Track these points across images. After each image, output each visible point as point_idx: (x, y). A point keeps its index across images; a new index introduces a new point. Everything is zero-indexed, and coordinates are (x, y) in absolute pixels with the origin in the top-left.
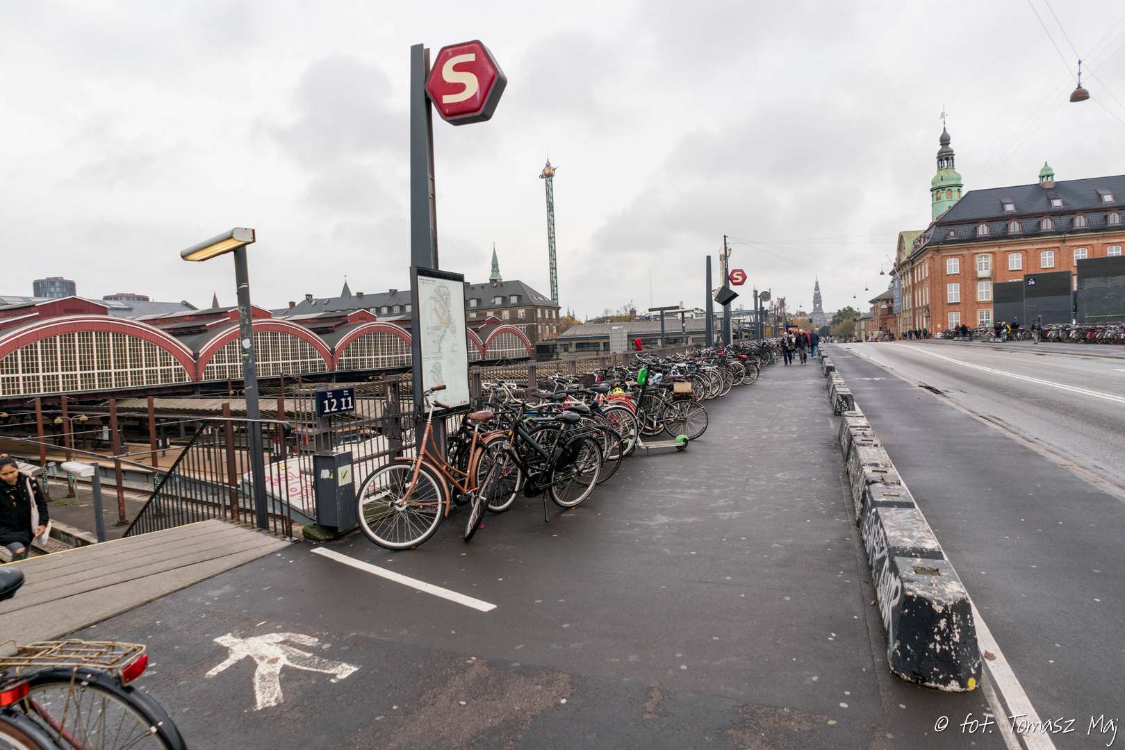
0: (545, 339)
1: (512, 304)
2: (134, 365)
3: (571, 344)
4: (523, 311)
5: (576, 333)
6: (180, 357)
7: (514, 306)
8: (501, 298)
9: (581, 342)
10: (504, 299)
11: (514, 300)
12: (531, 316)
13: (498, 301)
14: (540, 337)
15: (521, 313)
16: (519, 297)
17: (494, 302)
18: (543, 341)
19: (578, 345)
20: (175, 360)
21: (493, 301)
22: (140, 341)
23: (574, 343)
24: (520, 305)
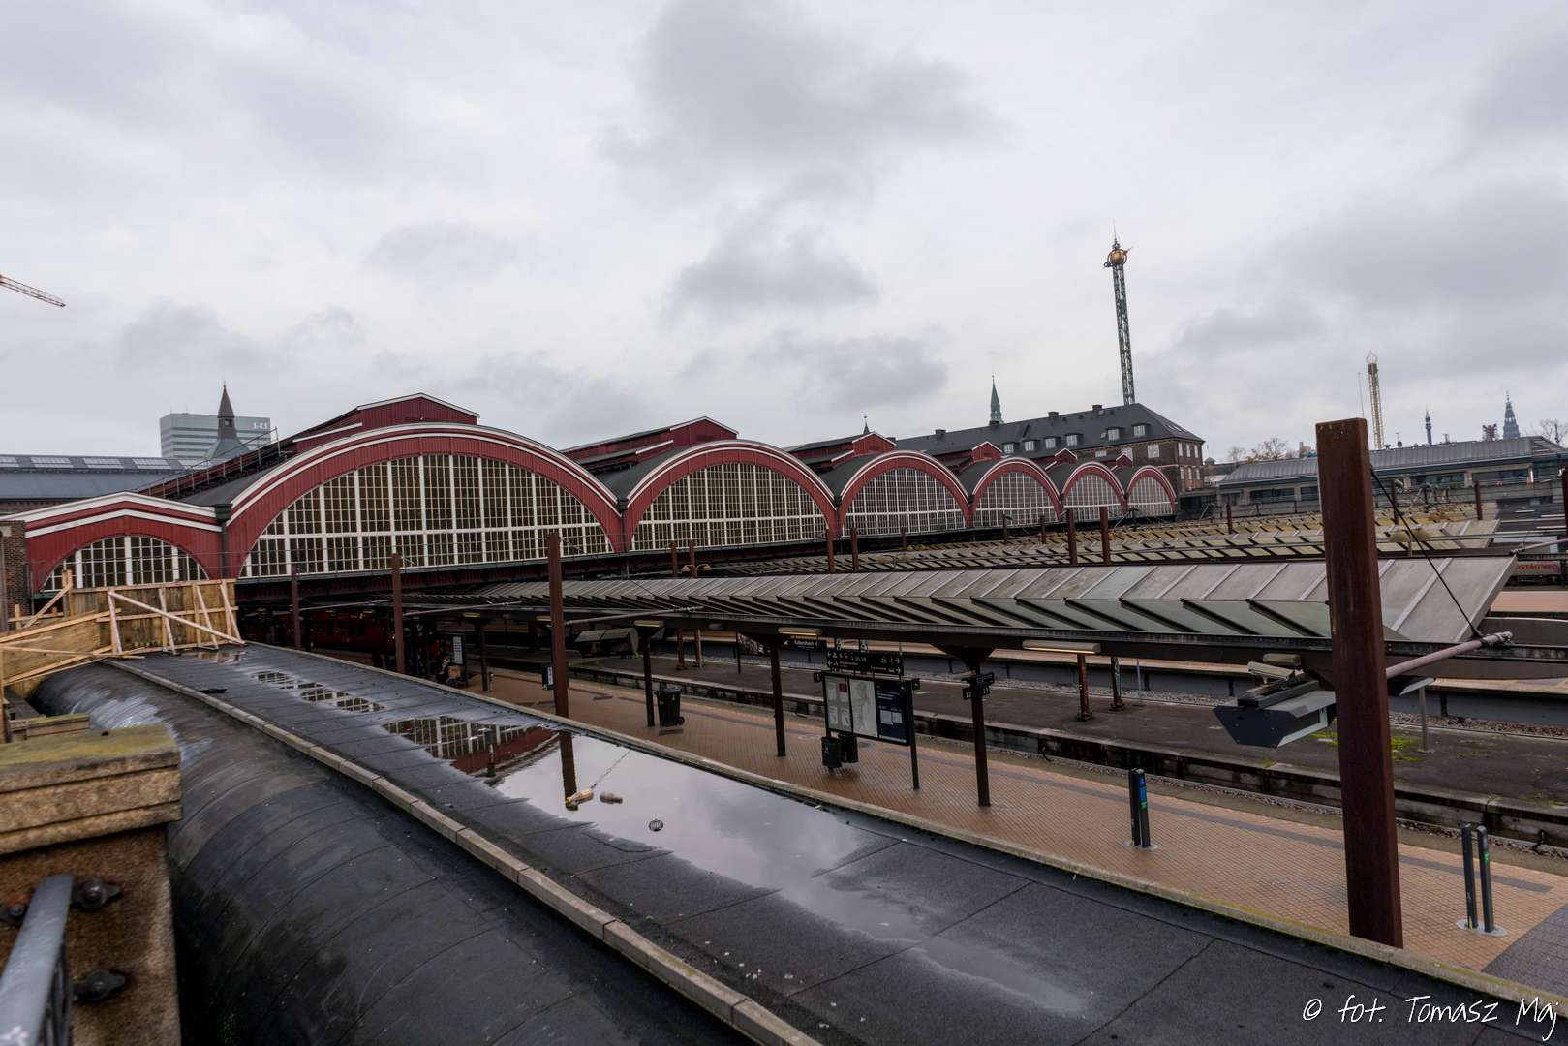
0: (1190, 488)
1: (1137, 438)
2: (520, 520)
3: (1242, 493)
4: (1157, 446)
5: (1249, 476)
6: (596, 508)
7: (1141, 440)
8: (1117, 430)
9: (1259, 489)
10: (1121, 430)
11: (1139, 431)
12: (1168, 454)
13: (1114, 435)
14: (1183, 485)
15: (1154, 451)
16: (1148, 426)
17: (1107, 436)
18: (1187, 490)
19: (1253, 495)
20: (586, 512)
21: (1103, 435)
22: (529, 475)
23: (1247, 491)
24: (1149, 438)
